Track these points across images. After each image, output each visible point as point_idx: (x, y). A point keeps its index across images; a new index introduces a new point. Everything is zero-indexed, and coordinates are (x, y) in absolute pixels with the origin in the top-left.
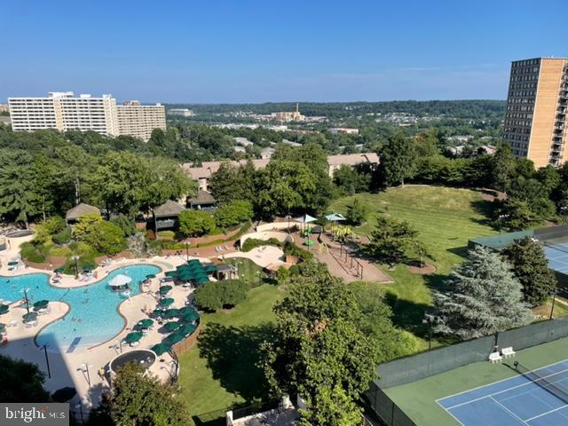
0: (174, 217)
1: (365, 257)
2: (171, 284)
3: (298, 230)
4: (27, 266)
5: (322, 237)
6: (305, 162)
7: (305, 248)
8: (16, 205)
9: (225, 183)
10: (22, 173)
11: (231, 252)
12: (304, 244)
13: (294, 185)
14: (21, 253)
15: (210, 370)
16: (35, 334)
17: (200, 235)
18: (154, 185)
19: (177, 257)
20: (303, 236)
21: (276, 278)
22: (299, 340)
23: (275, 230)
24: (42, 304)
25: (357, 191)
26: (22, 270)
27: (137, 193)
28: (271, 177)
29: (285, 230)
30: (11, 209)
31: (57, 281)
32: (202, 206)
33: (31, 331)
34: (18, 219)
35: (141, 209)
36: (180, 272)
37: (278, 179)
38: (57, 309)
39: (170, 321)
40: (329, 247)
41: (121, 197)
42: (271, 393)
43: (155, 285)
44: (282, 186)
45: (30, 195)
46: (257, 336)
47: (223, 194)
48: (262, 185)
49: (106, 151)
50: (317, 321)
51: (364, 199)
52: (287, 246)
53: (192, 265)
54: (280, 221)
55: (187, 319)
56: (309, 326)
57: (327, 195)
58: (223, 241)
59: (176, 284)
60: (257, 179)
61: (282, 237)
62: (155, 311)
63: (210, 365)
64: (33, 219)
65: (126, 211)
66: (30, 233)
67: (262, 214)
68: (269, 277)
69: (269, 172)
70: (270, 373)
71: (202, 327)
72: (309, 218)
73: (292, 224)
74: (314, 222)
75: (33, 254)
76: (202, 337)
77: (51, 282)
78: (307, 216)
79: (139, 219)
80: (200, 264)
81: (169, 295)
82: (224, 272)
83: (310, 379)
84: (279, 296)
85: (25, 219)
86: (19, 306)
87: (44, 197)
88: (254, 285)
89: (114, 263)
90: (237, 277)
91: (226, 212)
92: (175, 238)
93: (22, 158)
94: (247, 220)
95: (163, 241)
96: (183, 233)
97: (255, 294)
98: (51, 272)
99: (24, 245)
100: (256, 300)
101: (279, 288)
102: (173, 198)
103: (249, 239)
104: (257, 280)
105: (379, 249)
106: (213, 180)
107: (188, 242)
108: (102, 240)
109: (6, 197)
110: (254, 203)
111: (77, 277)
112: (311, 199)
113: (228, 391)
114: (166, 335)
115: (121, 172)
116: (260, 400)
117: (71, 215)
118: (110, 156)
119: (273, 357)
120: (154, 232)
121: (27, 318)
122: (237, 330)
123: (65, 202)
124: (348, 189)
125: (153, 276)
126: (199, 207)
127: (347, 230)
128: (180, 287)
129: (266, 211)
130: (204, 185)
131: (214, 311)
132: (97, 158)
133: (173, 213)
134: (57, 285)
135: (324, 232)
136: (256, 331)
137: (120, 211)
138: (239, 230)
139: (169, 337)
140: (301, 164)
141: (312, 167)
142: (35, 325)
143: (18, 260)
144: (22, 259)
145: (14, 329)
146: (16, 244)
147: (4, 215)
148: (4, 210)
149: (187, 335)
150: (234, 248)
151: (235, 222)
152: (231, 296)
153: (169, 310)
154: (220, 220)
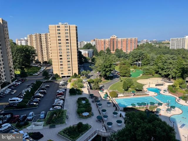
4: (169, 93)
8: (169, 73)
10: (174, 62)
14: (168, 88)
16: (169, 116)
24: (173, 107)
26: (167, 94)
30: (167, 73)
31: (179, 101)
33: (168, 115)
34: (169, 77)
38: (178, 111)
45: (174, 70)
64: (174, 78)
66: (172, 82)
75: (172, 89)
77: (177, 101)
85: (171, 77)
86: (165, 105)
87: (178, 71)
93: (174, 58)
98: (178, 98)
99: (169, 86)
109: (167, 70)
111: (186, 102)
121: (168, 110)
123: (185, 74)
134: (179, 102)
142: (170, 113)
143: (166, 90)
144: (168, 90)
145: (163, 112)
146: (167, 85)
147: (165, 75)
148: (165, 73)
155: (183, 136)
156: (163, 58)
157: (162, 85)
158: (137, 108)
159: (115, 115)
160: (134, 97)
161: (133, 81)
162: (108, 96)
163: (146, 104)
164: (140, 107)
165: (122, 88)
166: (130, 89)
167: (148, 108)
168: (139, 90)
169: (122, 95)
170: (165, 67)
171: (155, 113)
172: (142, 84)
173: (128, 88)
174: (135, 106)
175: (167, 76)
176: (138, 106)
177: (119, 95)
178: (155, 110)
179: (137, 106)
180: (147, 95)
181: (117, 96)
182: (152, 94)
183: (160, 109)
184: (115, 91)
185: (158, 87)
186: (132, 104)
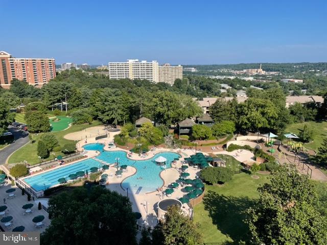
0: (190, 128)
1: (313, 164)
2: (187, 165)
3: (264, 142)
4: (117, 147)
5: (281, 148)
6: (271, 100)
7: (269, 154)
8: (113, 116)
9: (220, 110)
10: (117, 100)
11: (220, 151)
12: (268, 151)
13: (263, 114)
14: (114, 140)
15: (211, 218)
16: (120, 182)
17: (203, 139)
18: (181, 109)
20: (267, 145)
21: (250, 170)
22: (276, 211)
23: (248, 140)
24: (124, 167)
25: (306, 120)
26: (115, 149)
27: (171, 114)
28: (248, 108)
29: (255, 141)
30: (111, 117)
31: (130, 156)
32: (205, 122)
33: (119, 180)
35: (172, 122)
37: (252, 109)
38: (130, 170)
39: (187, 185)
40: (286, 155)
41: (163, 115)
42: (252, 240)
43: (179, 164)
44: (255, 114)
45: (120, 111)
46: (239, 203)
47: (217, 116)
48: (242, 112)
49: (157, 90)
50: (288, 201)
51: (311, 125)
52: (257, 151)
53: (198, 156)
54: (252, 135)
55: (197, 186)
56: (282, 203)
57: (286, 121)
58: (216, 144)
59: (190, 165)
60: (239, 109)
61: (253, 145)
62: (180, 179)
63: (211, 215)
64: (120, 123)
65: (165, 123)
66: (119, 130)
67: (241, 130)
68: (245, 169)
69: (247, 105)
70: (253, 227)
71: (206, 192)
72: (272, 135)
73: (260, 138)
74: (275, 138)
75: (120, 141)
76: (205, 198)
77: (128, 156)
78: (271, 133)
79: (170, 128)
80: (203, 155)
81: (186, 171)
82: (217, 162)
83: (282, 236)
84: (252, 181)
85: (116, 123)
86: (113, 166)
87: (125, 113)
88: (236, 173)
89: (158, 150)
90: (225, 166)
91: (219, 127)
92: (189, 139)
93: (117, 93)
94: (230, 133)
95: (183, 140)
96: (194, 137)
97: (237, 178)
98: (129, 152)
99: (115, 136)
100: (237, 181)
101: (252, 176)
102: (189, 117)
103: (232, 144)
104: (237, 170)
105: (323, 160)
106: (212, 108)
107: (196, 142)
108: (152, 137)
109: (109, 112)
110: (235, 123)
111: (140, 155)
112: (274, 123)
113: (222, 232)
114: (186, 193)
115: (164, 102)
116: (244, 242)
117: (138, 122)
118: (159, 93)
119: (256, 218)
120: (178, 135)
121: (118, 173)
122: (226, 198)
123: (134, 116)
124: (300, 118)
125: (178, 159)
126: (203, 123)
127: (300, 145)
128: (192, 167)
129: (244, 129)
130: (205, 110)
131: (211, 184)
132: (153, 94)
133: (189, 125)
134: (131, 158)
135: (282, 144)
136: (239, 200)
137: (161, 123)
138: (226, 138)
139: (188, 194)
140: (269, 101)
141: (276, 103)
142: (121, 177)
143: (112, 143)
144: (114, 143)
145: (112, 178)
146: (112, 135)
147: (107, 120)
148: (108, 118)
149: (197, 195)
150: (222, 149)
151: (224, 133)
152: (223, 177)
153: (187, 180)
154: (215, 131)
155: (141, 204)
156: (102, 94)
157: (105, 136)
158: (71, 183)
159: (28, 211)
160: (62, 166)
161: (57, 137)
162: (6, 177)
163: (83, 172)
164: (75, 180)
165: (36, 155)
166: (52, 154)
167: (89, 179)
168: (70, 151)
169: (38, 168)
170: (107, 108)
171: (100, 183)
172: (73, 141)
173: (48, 152)
174: (66, 182)
175: (110, 122)
176: (72, 180)
177: (30, 169)
178: (100, 178)
179: (69, 181)
180: (83, 157)
181: (28, 173)
182: (91, 154)
183: (106, 176)
184: (21, 163)
185: (100, 141)
186: (59, 181)
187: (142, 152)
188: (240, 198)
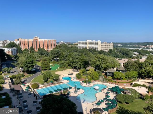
0: (113, 73)
2: (110, 92)
4: (77, 79)
8: (76, 65)
9: (129, 65)
10: (79, 58)
11: (129, 86)
14: (76, 76)
16: (76, 96)
17: (120, 79)
18: (108, 64)
19: (112, 84)
21: (144, 98)
23: (145, 82)
24: (78, 89)
26: (76, 80)
27: (103, 65)
28: (146, 65)
29: (149, 83)
31: (82, 84)
32: (121, 71)
34: (76, 68)
35: (104, 69)
36: (113, 89)
37: (148, 66)
38: (81, 91)
39: (108, 102)
41: (99, 66)
43: (105, 91)
44: (149, 68)
45: (80, 63)
47: (128, 68)
48: (142, 67)
49: (97, 54)
52: (149, 88)
53: (116, 88)
54: (148, 79)
55: (114, 103)
58: (127, 82)
60: (140, 65)
61: (148, 85)
62: (105, 98)
64: (79, 68)
65: (100, 69)
66: (78, 72)
67: (141, 76)
68: (142, 97)
69: (145, 63)
71: (118, 107)
73: (152, 81)
75: (78, 77)
76: (118, 110)
77: (81, 84)
79: (103, 72)
80: (119, 88)
81: (109, 94)
82: (126, 92)
84: (145, 104)
85: (78, 68)
86: (74, 88)
87: (82, 64)
88: (136, 98)
89: (96, 83)
90: (130, 94)
91: (128, 74)
92: (112, 79)
93: (79, 55)
94: (135, 77)
95: (109, 79)
96: (115, 78)
97: (136, 101)
98: (81, 82)
99: (77, 74)
100: (136, 103)
101: (145, 101)
102: (113, 68)
104: (137, 97)
106: (126, 64)
107: (116, 81)
108: (93, 76)
109: (75, 63)
110: (138, 72)
111: (87, 84)
114: (107, 106)
115: (100, 60)
117: (87, 69)
118: (98, 55)
120: (107, 76)
121: (75, 91)
122: (129, 111)
123: (86, 65)
125: (105, 88)
126: (120, 71)
128: (112, 93)
129: (143, 76)
130: (122, 65)
131: (122, 103)
132: (95, 56)
133: (112, 72)
134: (82, 85)
137: (98, 69)
138: (132, 80)
139: (108, 107)
142: (76, 94)
143: (75, 77)
144: (76, 77)
145: (72, 93)
147: (74, 67)
148: (74, 66)
149: (113, 108)
150: (130, 85)
151: (131, 77)
152: (128, 100)
153: (109, 99)
154: (126, 76)
155: (84, 108)
156: (73, 55)
157: (72, 74)
158: (54, 94)
159: (35, 104)
160: (52, 85)
161: (52, 73)
162: (29, 88)
163: (60, 89)
164: (56, 93)
165: (43, 80)
166: (49, 80)
167: (62, 93)
168: (57, 79)
169: (42, 86)
170: (74, 61)
171: (67, 95)
172: (58, 75)
173: (48, 79)
174: (52, 93)
176: (55, 93)
177: (40, 86)
178: (67, 93)
179: (54, 93)
180: (62, 82)
181: (38, 87)
182: (65, 81)
183: (70, 92)
184: (36, 83)
185: (70, 76)
186: (50, 92)
187: (88, 83)
188: (137, 113)
